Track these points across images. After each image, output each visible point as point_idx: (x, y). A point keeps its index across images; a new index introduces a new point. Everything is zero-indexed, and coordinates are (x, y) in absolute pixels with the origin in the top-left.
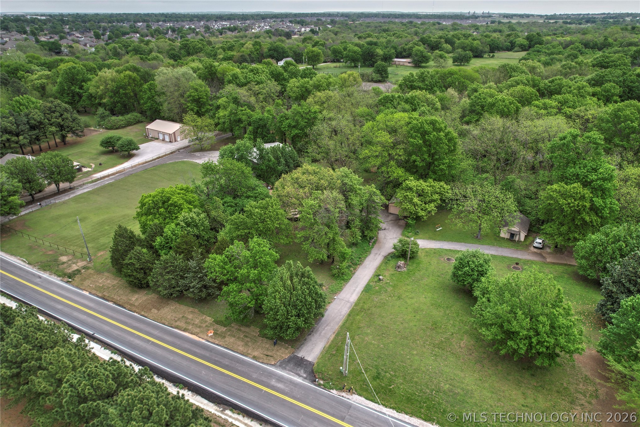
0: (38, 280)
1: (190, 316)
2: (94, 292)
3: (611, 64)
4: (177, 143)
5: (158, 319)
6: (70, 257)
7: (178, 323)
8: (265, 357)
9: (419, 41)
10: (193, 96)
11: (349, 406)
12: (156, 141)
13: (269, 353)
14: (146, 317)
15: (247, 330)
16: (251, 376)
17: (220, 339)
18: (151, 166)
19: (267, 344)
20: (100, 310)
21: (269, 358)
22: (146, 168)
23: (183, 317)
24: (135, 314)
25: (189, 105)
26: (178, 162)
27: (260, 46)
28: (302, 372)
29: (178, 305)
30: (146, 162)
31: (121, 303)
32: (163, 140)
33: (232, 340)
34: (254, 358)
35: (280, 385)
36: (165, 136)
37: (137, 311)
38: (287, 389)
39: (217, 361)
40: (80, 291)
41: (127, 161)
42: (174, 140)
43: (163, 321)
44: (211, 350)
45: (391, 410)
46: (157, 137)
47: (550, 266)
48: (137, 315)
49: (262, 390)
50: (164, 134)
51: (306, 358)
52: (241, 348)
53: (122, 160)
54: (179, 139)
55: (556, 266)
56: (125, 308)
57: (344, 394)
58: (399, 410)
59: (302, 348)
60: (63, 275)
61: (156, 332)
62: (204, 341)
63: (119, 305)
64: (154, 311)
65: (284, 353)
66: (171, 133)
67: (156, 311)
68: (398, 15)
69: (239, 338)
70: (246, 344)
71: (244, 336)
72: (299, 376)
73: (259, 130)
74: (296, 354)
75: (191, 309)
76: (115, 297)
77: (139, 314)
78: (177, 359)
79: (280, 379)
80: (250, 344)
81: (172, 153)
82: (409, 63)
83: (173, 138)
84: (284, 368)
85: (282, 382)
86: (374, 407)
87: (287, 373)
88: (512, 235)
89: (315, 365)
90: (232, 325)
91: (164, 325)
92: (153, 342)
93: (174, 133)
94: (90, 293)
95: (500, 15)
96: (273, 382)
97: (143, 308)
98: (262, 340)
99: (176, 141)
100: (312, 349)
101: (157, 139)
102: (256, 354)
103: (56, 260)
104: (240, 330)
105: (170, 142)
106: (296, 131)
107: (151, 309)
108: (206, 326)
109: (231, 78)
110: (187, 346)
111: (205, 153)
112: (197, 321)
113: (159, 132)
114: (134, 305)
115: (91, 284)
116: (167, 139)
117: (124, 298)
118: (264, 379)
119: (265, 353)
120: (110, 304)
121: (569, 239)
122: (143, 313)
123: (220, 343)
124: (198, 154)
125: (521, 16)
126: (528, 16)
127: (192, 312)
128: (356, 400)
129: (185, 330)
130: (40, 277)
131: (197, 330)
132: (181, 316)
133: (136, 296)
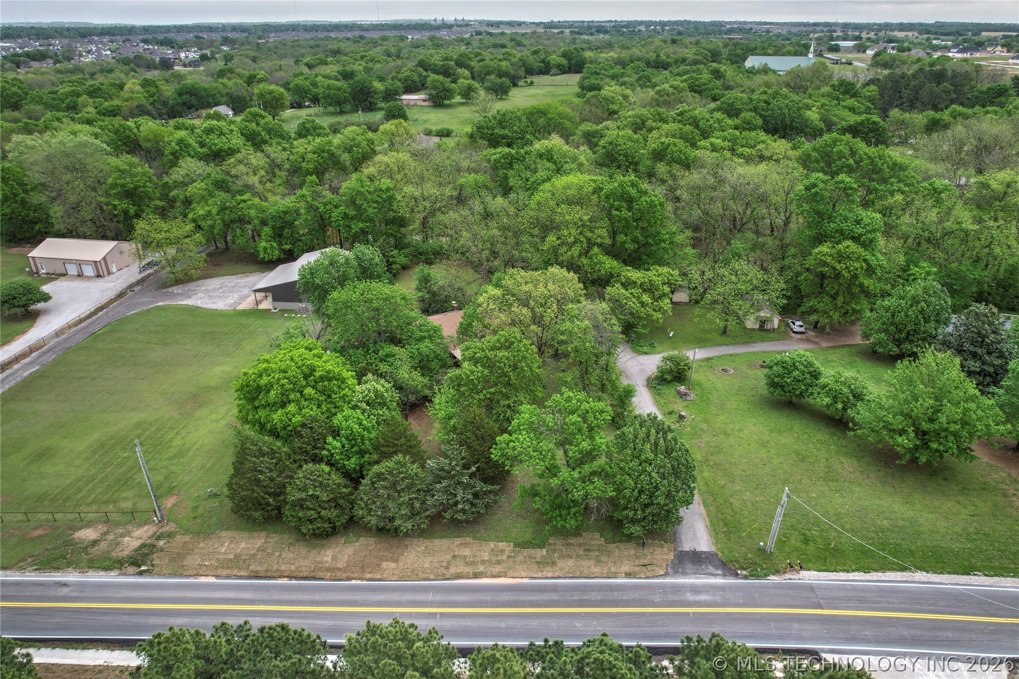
0: (64, 591)
1: (467, 552)
2: (226, 572)
3: (703, 87)
4: (112, 276)
5: (409, 577)
6: (102, 528)
7: (453, 570)
8: (643, 569)
9: (416, 66)
10: (123, 186)
11: (810, 588)
12: (62, 278)
13: (645, 561)
14: (380, 580)
15: (581, 540)
16: (652, 601)
17: (549, 568)
18: (98, 327)
19: (630, 550)
20: (276, 597)
21: (649, 568)
22: (91, 330)
23: (454, 557)
24: (354, 582)
25: (116, 202)
26: (149, 311)
27: (156, 87)
28: (711, 569)
29: (427, 543)
30: (81, 321)
31: (305, 574)
32: (80, 275)
33: (570, 563)
34: (628, 575)
35: (703, 597)
36: (84, 267)
37: (356, 575)
38: (717, 598)
39: (580, 600)
40: (191, 580)
41: (31, 326)
42: (106, 273)
43: (421, 575)
44: (554, 589)
45: (857, 573)
46: (61, 270)
47: (831, 351)
48: (359, 582)
49: (688, 614)
50: (79, 263)
51: (698, 550)
52: (597, 570)
53: (18, 326)
54: (114, 270)
55: (837, 350)
56: (322, 579)
57: (787, 576)
58: (866, 570)
59: (680, 538)
60: (118, 564)
61: (430, 597)
62: (526, 581)
63: (306, 578)
64: (388, 565)
65: (663, 554)
66: (98, 259)
67: (393, 565)
68: (330, 26)
69: (578, 556)
70: (598, 561)
71: (585, 550)
72: (716, 575)
73: (286, 230)
74: (680, 549)
75: (458, 541)
76: (283, 568)
77: (362, 579)
78: (511, 622)
79: (695, 589)
80: (603, 558)
81: (121, 295)
82: (424, 101)
83: (101, 270)
84: (684, 574)
85: (701, 592)
86: (836, 578)
87: (695, 578)
88: (763, 323)
89: (720, 554)
90: (551, 541)
91: (429, 580)
92: (442, 614)
93: (104, 258)
94: (217, 577)
95: (481, 22)
96: (690, 597)
97: (360, 568)
98: (617, 547)
99: (109, 273)
100: (694, 534)
101: (64, 275)
102: (626, 568)
103: (70, 543)
104: (570, 544)
105: (99, 276)
106: (361, 225)
107: (379, 565)
108: (509, 557)
109: (178, 148)
110: (505, 597)
111: (192, 286)
112: (486, 556)
113: (65, 262)
114: (339, 569)
115: (203, 560)
116: (89, 271)
117: (303, 563)
118: (675, 598)
119: (637, 562)
120: (285, 581)
121: (847, 312)
122: (368, 576)
123: (556, 574)
124: (176, 289)
125: (511, 24)
126: (520, 24)
127: (465, 545)
128: (809, 577)
129: (476, 576)
130: (65, 585)
131: (497, 569)
132: (449, 557)
133: (330, 552)
